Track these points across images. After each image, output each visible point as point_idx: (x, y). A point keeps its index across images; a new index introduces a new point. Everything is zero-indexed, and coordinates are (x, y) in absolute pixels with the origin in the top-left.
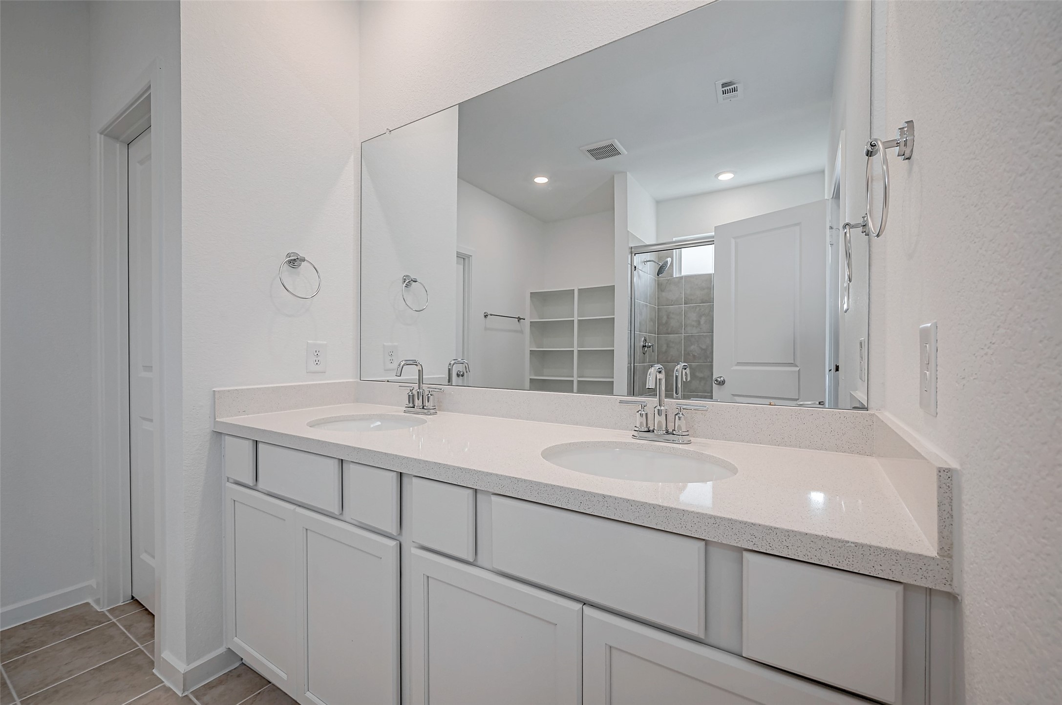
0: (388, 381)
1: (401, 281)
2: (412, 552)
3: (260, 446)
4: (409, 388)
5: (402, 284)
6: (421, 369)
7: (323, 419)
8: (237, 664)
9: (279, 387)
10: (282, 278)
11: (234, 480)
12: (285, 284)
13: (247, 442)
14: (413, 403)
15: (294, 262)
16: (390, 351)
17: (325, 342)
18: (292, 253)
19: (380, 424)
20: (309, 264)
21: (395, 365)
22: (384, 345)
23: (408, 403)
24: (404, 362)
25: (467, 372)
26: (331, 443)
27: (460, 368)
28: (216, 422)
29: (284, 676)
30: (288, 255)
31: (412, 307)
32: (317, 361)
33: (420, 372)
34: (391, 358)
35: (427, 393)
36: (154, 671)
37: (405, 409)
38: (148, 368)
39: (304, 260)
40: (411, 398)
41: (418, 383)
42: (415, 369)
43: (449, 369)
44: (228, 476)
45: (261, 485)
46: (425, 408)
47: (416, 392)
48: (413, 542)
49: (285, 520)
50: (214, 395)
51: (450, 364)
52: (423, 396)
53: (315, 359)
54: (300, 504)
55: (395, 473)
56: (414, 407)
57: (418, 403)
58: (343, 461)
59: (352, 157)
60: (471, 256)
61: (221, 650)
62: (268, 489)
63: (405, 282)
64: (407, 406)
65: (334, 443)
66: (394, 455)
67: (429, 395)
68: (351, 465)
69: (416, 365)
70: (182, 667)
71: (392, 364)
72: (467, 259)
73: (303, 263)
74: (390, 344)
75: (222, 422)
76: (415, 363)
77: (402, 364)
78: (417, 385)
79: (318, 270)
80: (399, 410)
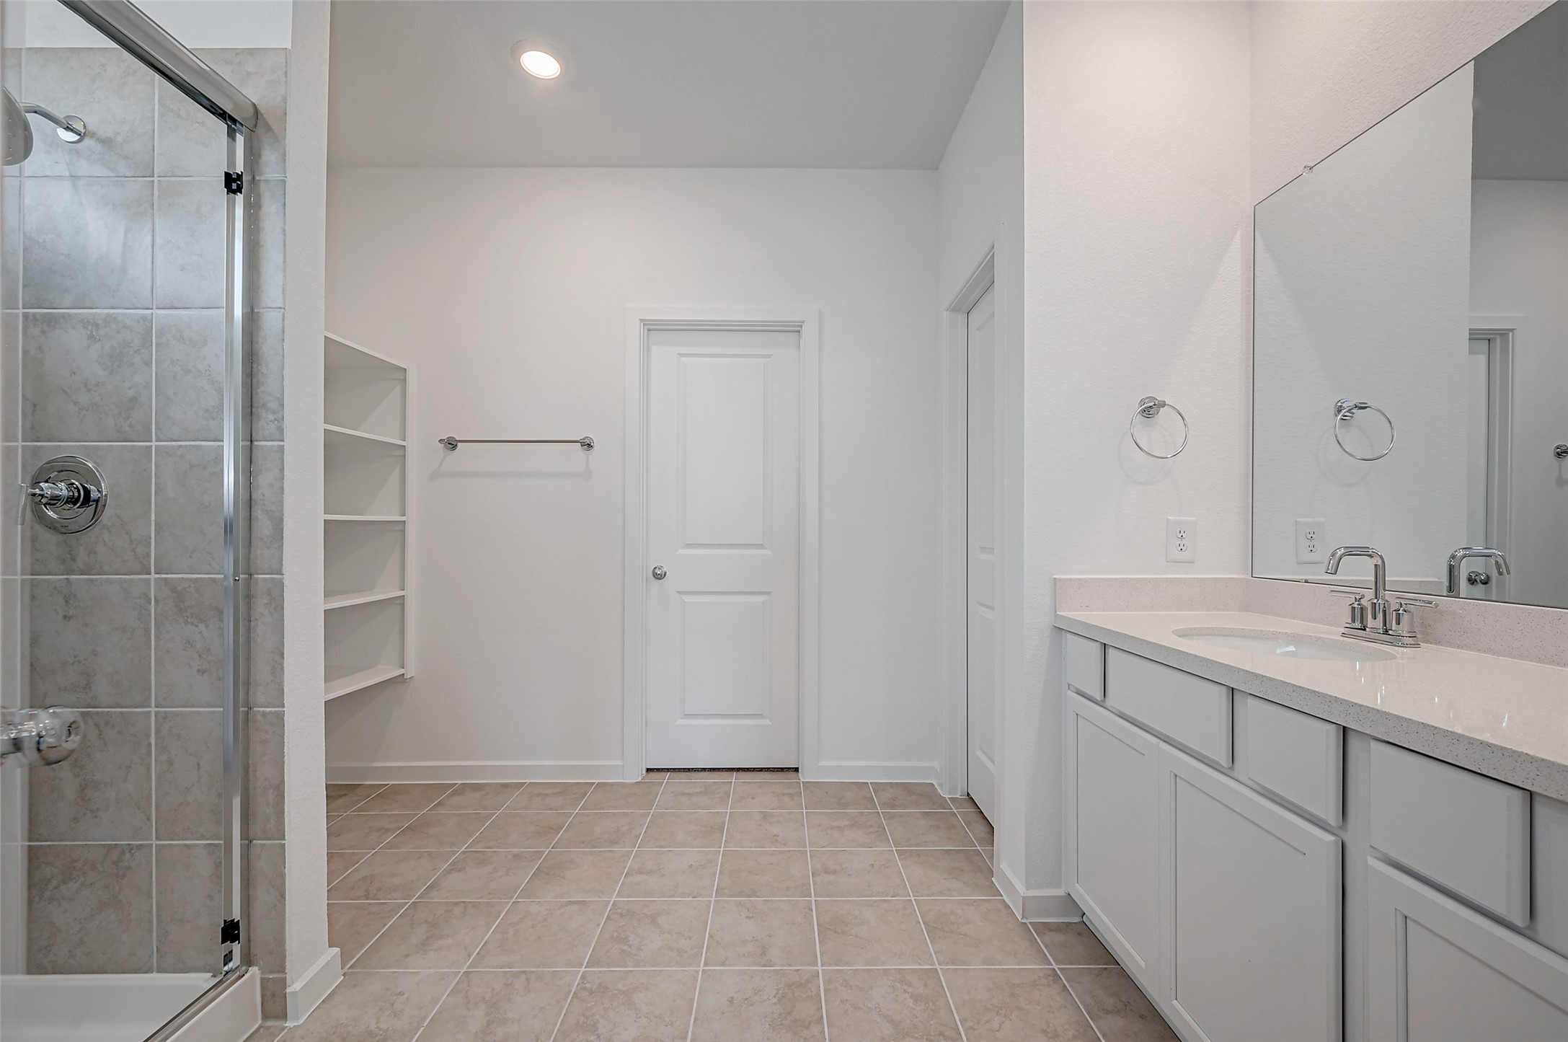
0: (1306, 582)
1: (1332, 410)
2: (1369, 863)
3: (1111, 652)
4: (1353, 596)
5: (1333, 416)
6: (1380, 563)
7: (1195, 629)
8: (1076, 920)
9: (1130, 579)
10: (1134, 434)
11: (1077, 689)
12: (1138, 442)
13: (1094, 645)
14: (1362, 622)
15: (1149, 410)
16: (1308, 531)
17: (1194, 519)
18: (1147, 398)
19: (1294, 649)
20: (1170, 409)
21: (1323, 554)
22: (1296, 521)
23: (1350, 621)
24: (1343, 551)
25: (1500, 574)
26: (1216, 662)
27: (1478, 566)
28: (1056, 616)
29: (1143, 964)
30: (1142, 402)
31: (1354, 454)
32: (1182, 545)
33: (1379, 571)
34: (1311, 544)
35: (1394, 606)
36: (993, 879)
37: (1343, 630)
38: (989, 550)
39: (1163, 404)
40: (1358, 615)
41: (1374, 588)
42: (1369, 564)
43: (1450, 565)
44: (1070, 683)
45: (1111, 701)
46: (1390, 632)
47: (1370, 603)
48: (1371, 846)
49: (1144, 755)
50: (1055, 583)
51: (1453, 557)
52: (1385, 612)
53: (1178, 543)
54: (1166, 740)
55: (1335, 725)
56: (1365, 630)
57: (1374, 623)
58: (1234, 691)
59: (1239, 233)
60: (1512, 330)
61: (1060, 892)
62: (1121, 710)
63: (1339, 411)
64: (1348, 626)
65: (1220, 663)
66: (1331, 696)
67: (1400, 612)
68: (1249, 700)
69: (1371, 556)
70: (1022, 890)
71: (1311, 553)
72: (1498, 341)
73: (1161, 409)
74: (1308, 520)
75: (1062, 616)
76: (1365, 552)
77: (1339, 553)
78: (1373, 591)
79: (1183, 414)
80: (1334, 632)
